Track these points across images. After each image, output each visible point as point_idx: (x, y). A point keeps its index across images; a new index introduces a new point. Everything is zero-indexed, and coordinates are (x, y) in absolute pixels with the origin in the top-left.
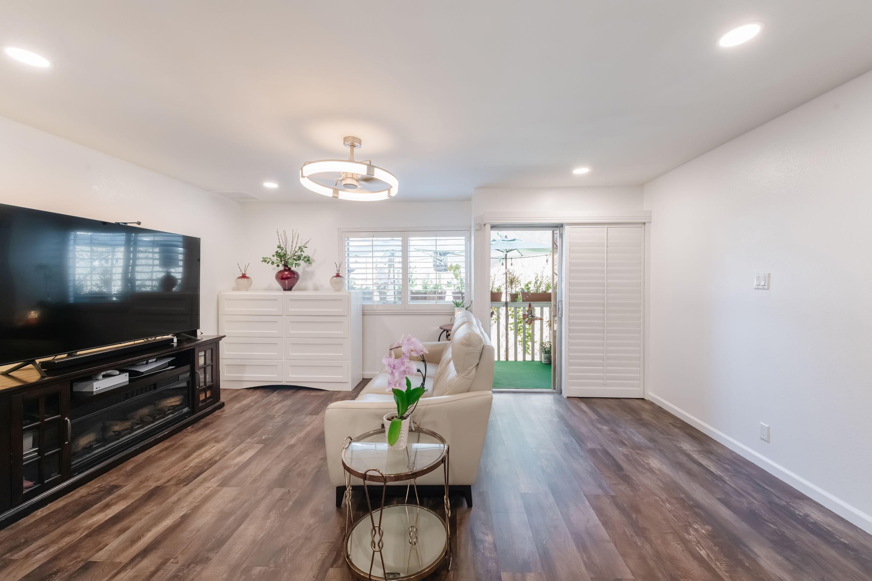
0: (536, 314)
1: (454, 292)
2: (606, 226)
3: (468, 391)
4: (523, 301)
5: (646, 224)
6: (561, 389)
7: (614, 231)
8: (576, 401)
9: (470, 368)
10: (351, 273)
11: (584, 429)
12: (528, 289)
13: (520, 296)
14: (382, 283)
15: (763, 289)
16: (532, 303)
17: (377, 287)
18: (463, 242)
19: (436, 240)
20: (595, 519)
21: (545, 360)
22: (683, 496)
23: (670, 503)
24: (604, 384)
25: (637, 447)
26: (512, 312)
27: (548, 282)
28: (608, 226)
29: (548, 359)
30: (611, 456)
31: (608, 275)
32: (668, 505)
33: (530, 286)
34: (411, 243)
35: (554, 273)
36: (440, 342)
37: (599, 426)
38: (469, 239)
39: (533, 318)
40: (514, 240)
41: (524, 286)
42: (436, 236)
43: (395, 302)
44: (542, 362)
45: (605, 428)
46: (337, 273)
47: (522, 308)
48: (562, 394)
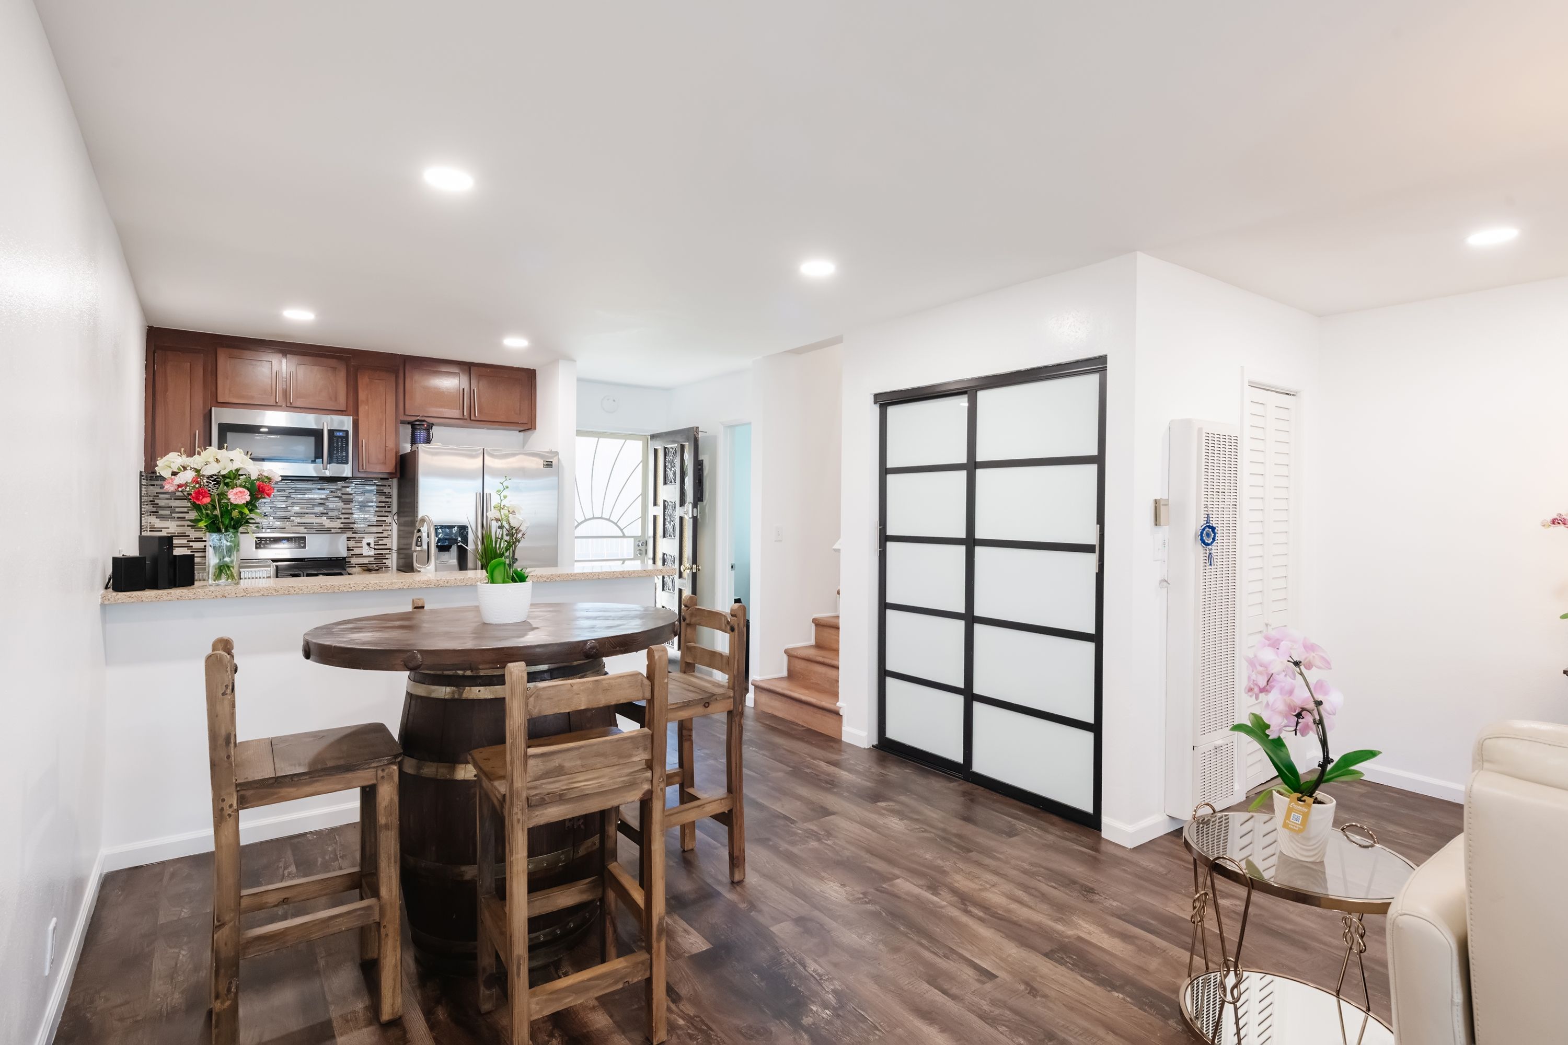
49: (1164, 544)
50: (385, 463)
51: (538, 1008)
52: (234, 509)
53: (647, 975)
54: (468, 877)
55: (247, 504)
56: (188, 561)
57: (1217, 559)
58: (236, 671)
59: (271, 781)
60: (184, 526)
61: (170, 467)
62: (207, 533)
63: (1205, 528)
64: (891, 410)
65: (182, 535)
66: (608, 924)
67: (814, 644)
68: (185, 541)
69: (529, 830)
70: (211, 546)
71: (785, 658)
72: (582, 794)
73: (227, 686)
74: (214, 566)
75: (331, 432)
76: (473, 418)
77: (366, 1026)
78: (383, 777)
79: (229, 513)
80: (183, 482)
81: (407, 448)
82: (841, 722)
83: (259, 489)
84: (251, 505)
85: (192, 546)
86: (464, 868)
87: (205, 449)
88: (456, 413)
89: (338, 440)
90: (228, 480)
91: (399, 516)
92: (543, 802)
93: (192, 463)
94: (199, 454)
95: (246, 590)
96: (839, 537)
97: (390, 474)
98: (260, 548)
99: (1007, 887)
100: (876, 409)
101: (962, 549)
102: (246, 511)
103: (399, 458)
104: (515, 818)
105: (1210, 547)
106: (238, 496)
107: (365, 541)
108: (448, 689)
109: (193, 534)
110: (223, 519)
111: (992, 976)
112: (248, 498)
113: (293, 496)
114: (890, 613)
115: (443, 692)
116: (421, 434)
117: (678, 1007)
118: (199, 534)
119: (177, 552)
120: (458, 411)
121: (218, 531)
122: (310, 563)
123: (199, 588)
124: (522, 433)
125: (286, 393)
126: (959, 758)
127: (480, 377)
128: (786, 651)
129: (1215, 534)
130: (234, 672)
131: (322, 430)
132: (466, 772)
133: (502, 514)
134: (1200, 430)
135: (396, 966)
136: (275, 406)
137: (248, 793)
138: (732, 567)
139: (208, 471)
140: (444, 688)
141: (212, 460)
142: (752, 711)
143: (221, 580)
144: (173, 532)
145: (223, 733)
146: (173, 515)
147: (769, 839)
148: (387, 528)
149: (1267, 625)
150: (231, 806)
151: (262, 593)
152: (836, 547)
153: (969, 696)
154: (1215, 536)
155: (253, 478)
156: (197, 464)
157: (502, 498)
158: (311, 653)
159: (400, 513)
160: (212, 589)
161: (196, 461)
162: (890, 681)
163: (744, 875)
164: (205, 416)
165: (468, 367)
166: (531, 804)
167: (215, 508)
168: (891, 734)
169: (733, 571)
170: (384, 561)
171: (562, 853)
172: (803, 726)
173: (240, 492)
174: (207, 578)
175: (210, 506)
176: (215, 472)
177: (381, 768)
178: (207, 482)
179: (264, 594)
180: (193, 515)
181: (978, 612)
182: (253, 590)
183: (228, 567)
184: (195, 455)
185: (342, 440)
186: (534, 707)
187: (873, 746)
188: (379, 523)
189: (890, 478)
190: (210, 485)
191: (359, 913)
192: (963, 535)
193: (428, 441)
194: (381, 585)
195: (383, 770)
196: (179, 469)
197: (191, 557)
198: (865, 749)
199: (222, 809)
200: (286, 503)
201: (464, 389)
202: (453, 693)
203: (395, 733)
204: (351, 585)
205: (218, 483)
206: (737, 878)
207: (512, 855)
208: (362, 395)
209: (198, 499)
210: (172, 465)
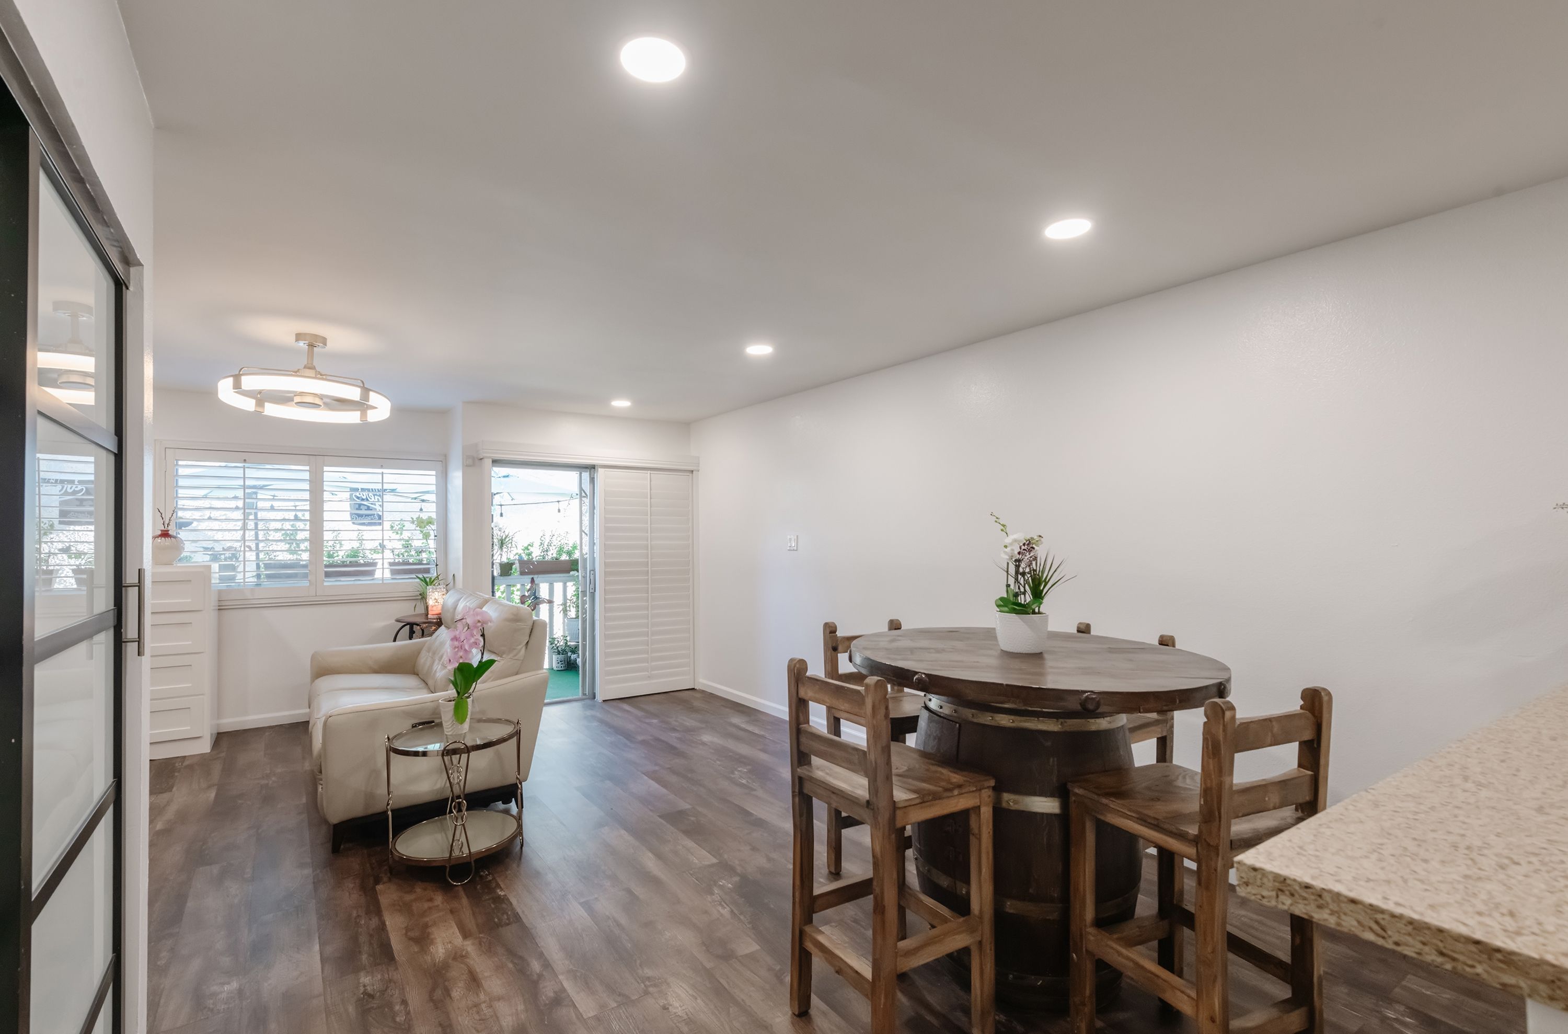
0: (541, 594)
1: (392, 563)
2: (649, 472)
3: (517, 674)
4: (522, 573)
5: (694, 472)
6: (595, 693)
7: (657, 476)
8: (614, 703)
9: (520, 647)
10: (183, 528)
11: (631, 727)
12: (529, 554)
13: (516, 566)
14: (223, 548)
15: (794, 550)
16: (535, 577)
17: (212, 556)
18: (433, 480)
19: (383, 473)
20: (654, 785)
21: (559, 665)
22: (731, 754)
23: (720, 761)
24: (649, 677)
25: (689, 730)
26: (502, 593)
27: (560, 543)
28: (651, 472)
29: (563, 662)
30: (663, 741)
31: (652, 534)
32: (718, 762)
33: (531, 549)
34: (327, 476)
35: (582, 531)
36: (398, 643)
37: (647, 721)
38: (444, 477)
39: (537, 600)
40: (508, 476)
41: (522, 550)
42: (382, 467)
43: (260, 584)
44: (553, 669)
45: (655, 721)
46: (162, 531)
47: (519, 586)
48: (595, 698)
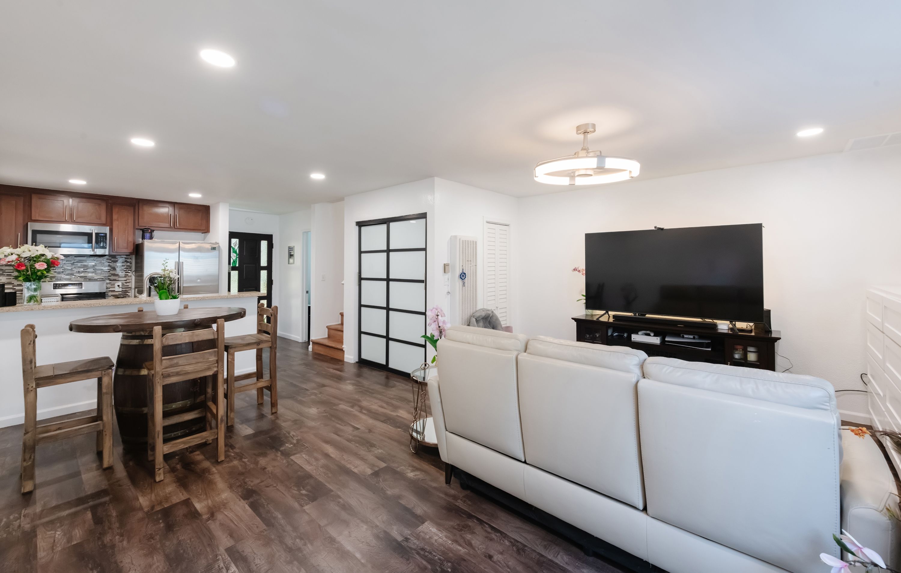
49: (448, 279)
50: (127, 248)
51: (167, 449)
52: (39, 272)
53: (216, 437)
54: (145, 412)
55: (45, 269)
56: (14, 295)
57: (466, 284)
58: (36, 337)
59: (51, 377)
60: (11, 279)
61: (4, 253)
62: (24, 282)
63: (462, 273)
64: (363, 228)
65: (10, 283)
66: (208, 425)
67: (340, 323)
68: (11, 286)
69: (163, 386)
70: (25, 288)
71: (327, 330)
72: (187, 372)
73: (31, 341)
74: (27, 297)
75: (97, 234)
76: (176, 227)
77: (96, 470)
78: (105, 374)
79: (36, 273)
80: (10, 260)
81: (140, 241)
82: (344, 353)
83: (52, 263)
84: (48, 270)
85: (15, 289)
86: (144, 409)
87: (23, 246)
88: (167, 225)
89: (100, 239)
90: (35, 259)
91: (135, 272)
92: (169, 376)
93: (16, 252)
94: (20, 247)
95: (44, 307)
96: (344, 280)
97: (131, 253)
98: (56, 289)
99: (380, 403)
100: (357, 228)
101: (385, 282)
102: (45, 272)
103: (135, 246)
104: (157, 382)
105: (464, 280)
106: (41, 266)
107: (116, 285)
108: (138, 341)
109: (16, 282)
110: (33, 276)
111: (358, 429)
112: (46, 267)
113: (75, 264)
114: (363, 308)
115: (135, 342)
116: (147, 235)
117: (233, 451)
118: (19, 283)
119: (6, 291)
120: (168, 224)
121: (30, 281)
122: (84, 295)
123: (19, 306)
124: (203, 234)
125: (71, 216)
126: (384, 363)
127: (180, 208)
128: (327, 327)
129: (466, 275)
130: (35, 337)
131: (92, 233)
132: (144, 372)
133: (165, 273)
134: (460, 239)
135: (110, 447)
136: (65, 222)
137: (40, 382)
138: (307, 292)
139: (24, 255)
140: (136, 340)
141: (26, 250)
142: (311, 352)
143: (31, 302)
144: (4, 282)
145: (29, 359)
146: (4, 274)
147: (294, 397)
148: (129, 278)
149: (497, 307)
150: (32, 387)
151: (53, 308)
152: (342, 283)
153: (388, 338)
154: (466, 276)
155: (49, 258)
156: (18, 252)
157: (165, 267)
158: (73, 328)
159: (136, 271)
160: (26, 306)
161: (18, 251)
162: (363, 335)
163: (277, 410)
164: (24, 226)
165: (173, 204)
166: (164, 376)
167: (28, 271)
168: (364, 356)
169: (307, 294)
170: (127, 293)
171: (188, 401)
172: (330, 357)
173: (42, 264)
174: (23, 302)
175: (25, 270)
176: (29, 256)
177: (104, 371)
178: (24, 260)
179: (54, 308)
180: (16, 274)
181: (391, 307)
182: (48, 307)
183: (35, 297)
184: (18, 248)
185: (103, 238)
186: (165, 342)
187: (356, 362)
188: (126, 276)
189: (363, 255)
190: (26, 261)
191: (93, 426)
192: (385, 277)
193: (151, 238)
194: (116, 303)
195: (105, 372)
196: (9, 254)
197: (15, 293)
198: (352, 363)
199: (28, 388)
200: (71, 267)
201: (171, 214)
202: (140, 342)
203: (114, 361)
204: (100, 303)
205: (30, 260)
206: (274, 411)
207: (155, 394)
208: (115, 217)
209: (19, 268)
210: (5, 253)
